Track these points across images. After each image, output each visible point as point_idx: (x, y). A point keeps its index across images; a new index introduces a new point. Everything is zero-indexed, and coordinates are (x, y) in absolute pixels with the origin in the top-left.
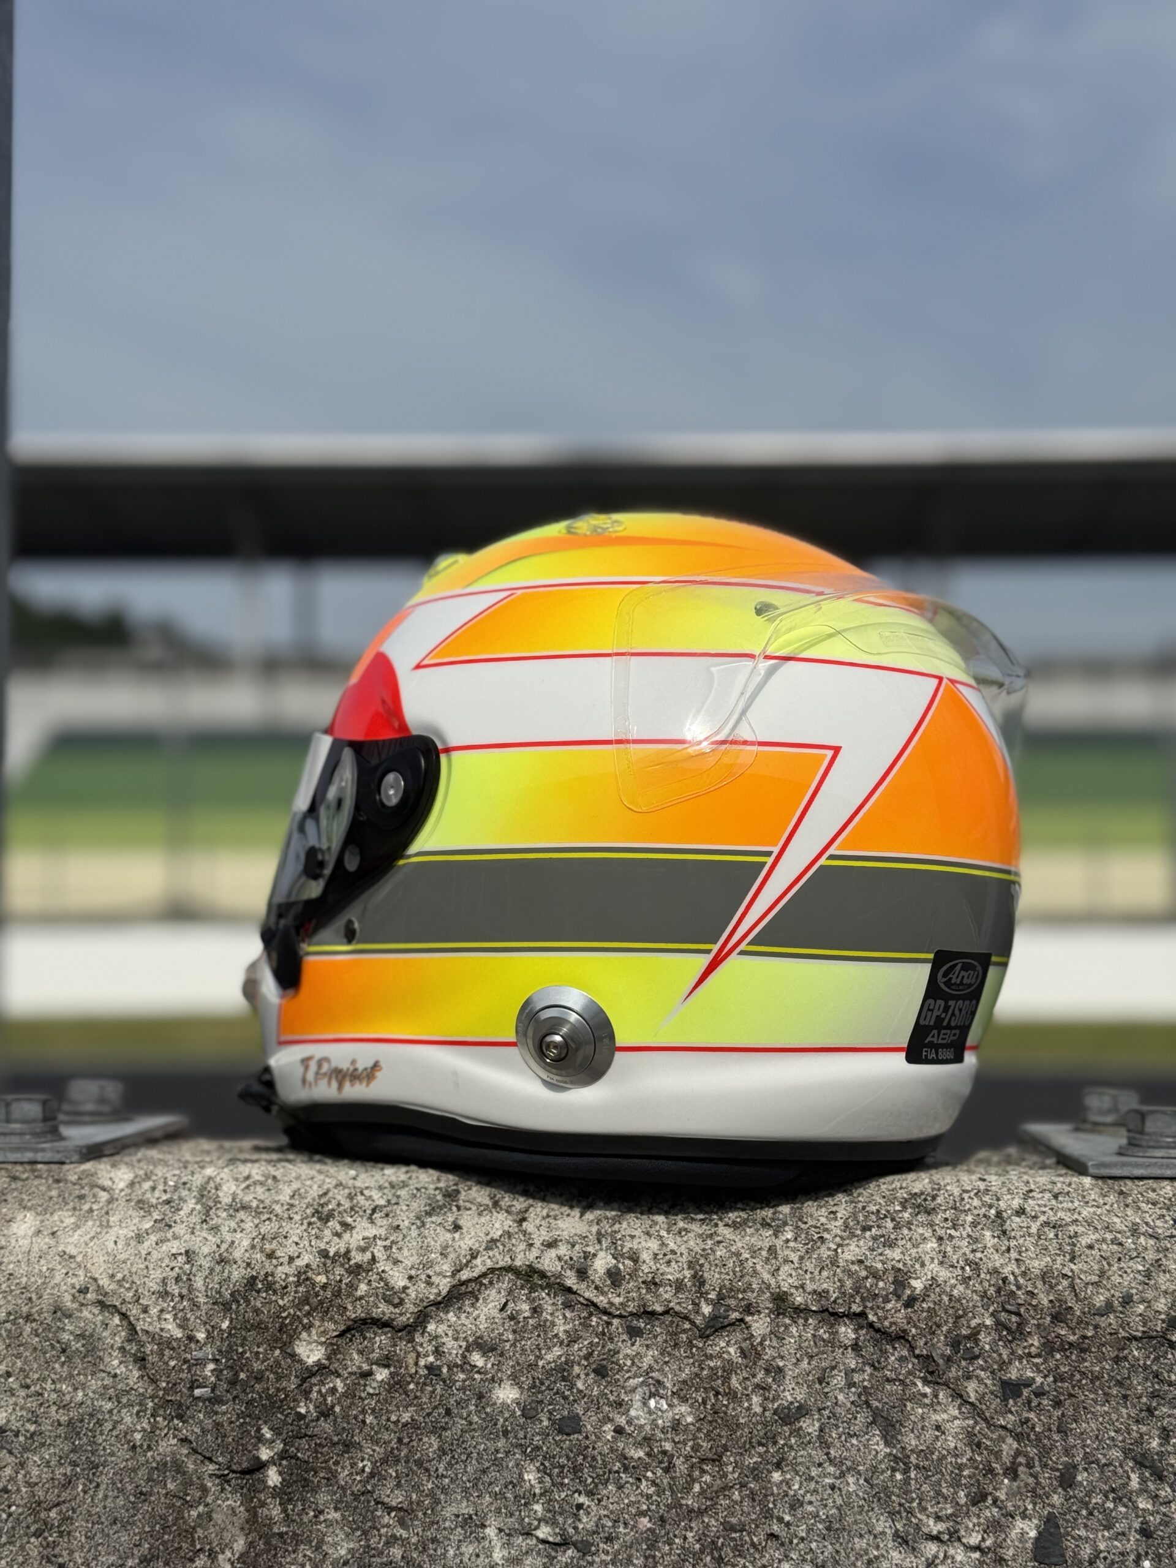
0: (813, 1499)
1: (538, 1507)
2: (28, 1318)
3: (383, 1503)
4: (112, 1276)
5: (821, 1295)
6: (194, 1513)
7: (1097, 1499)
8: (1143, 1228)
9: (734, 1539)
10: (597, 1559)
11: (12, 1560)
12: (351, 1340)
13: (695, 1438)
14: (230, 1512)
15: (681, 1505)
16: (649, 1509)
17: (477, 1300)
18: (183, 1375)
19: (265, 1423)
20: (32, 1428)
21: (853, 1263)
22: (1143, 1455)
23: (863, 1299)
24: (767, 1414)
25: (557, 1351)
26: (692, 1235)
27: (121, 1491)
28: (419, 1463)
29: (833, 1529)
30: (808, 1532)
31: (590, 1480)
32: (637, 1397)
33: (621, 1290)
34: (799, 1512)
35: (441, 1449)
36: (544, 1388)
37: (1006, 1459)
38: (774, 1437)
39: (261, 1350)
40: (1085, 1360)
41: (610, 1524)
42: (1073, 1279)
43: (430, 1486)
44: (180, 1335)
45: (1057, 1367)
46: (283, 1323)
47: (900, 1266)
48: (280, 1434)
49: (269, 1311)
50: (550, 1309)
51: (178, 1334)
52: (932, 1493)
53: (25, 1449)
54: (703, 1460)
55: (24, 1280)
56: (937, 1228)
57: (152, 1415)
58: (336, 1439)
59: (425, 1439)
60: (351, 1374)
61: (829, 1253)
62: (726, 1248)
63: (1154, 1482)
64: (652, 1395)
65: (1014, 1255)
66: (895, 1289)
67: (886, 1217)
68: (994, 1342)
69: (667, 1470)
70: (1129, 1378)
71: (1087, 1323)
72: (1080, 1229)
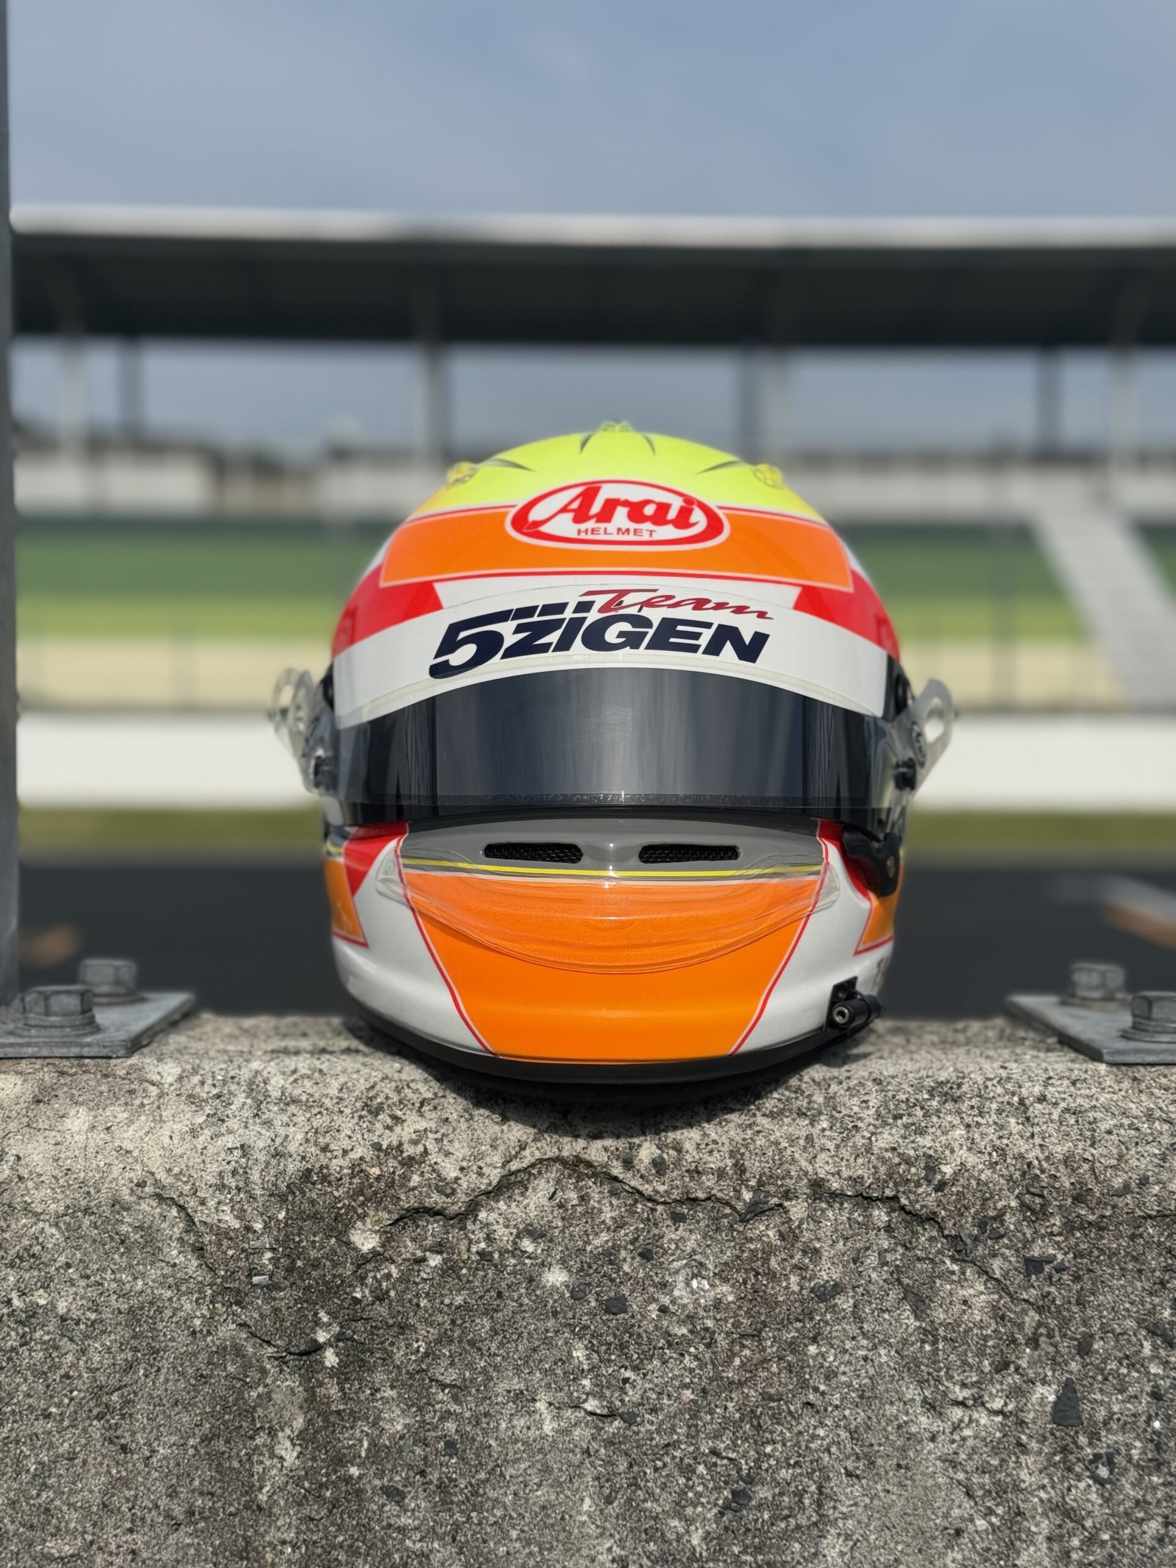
0: (847, 1370)
1: (586, 1382)
2: (86, 1211)
3: (437, 1381)
4: (169, 1170)
5: (856, 1181)
6: (254, 1394)
7: (1112, 1365)
8: (1158, 1114)
9: (772, 1408)
10: (642, 1429)
11: (75, 1443)
12: (404, 1228)
13: (736, 1316)
14: (289, 1392)
15: (722, 1378)
16: (692, 1382)
17: (527, 1189)
18: (242, 1264)
19: (322, 1307)
20: (93, 1316)
21: (886, 1150)
22: (1155, 1325)
23: (896, 1184)
24: (805, 1292)
25: (604, 1236)
26: (732, 1125)
27: (182, 1374)
28: (472, 1343)
29: (866, 1397)
30: (842, 1400)
31: (635, 1356)
32: (681, 1278)
33: (666, 1179)
34: (834, 1382)
35: (492, 1329)
36: (591, 1271)
37: (1029, 1330)
38: (811, 1313)
39: (317, 1239)
40: (1102, 1238)
41: (654, 1396)
42: (1094, 1163)
43: (483, 1364)
44: (237, 1226)
45: (1077, 1244)
46: (338, 1213)
47: (931, 1152)
48: (337, 1318)
49: (324, 1202)
50: (597, 1197)
51: (236, 1224)
52: (958, 1363)
53: (86, 1337)
54: (743, 1336)
55: (82, 1175)
56: (964, 1115)
57: (211, 1302)
58: (391, 1321)
59: (478, 1321)
60: (405, 1260)
61: (864, 1141)
62: (765, 1137)
63: (1165, 1349)
64: (695, 1276)
65: (1038, 1140)
66: (926, 1175)
67: (915, 1105)
68: (1018, 1223)
69: (708, 1346)
70: (1144, 1254)
71: (1106, 1204)
72: (1099, 1115)
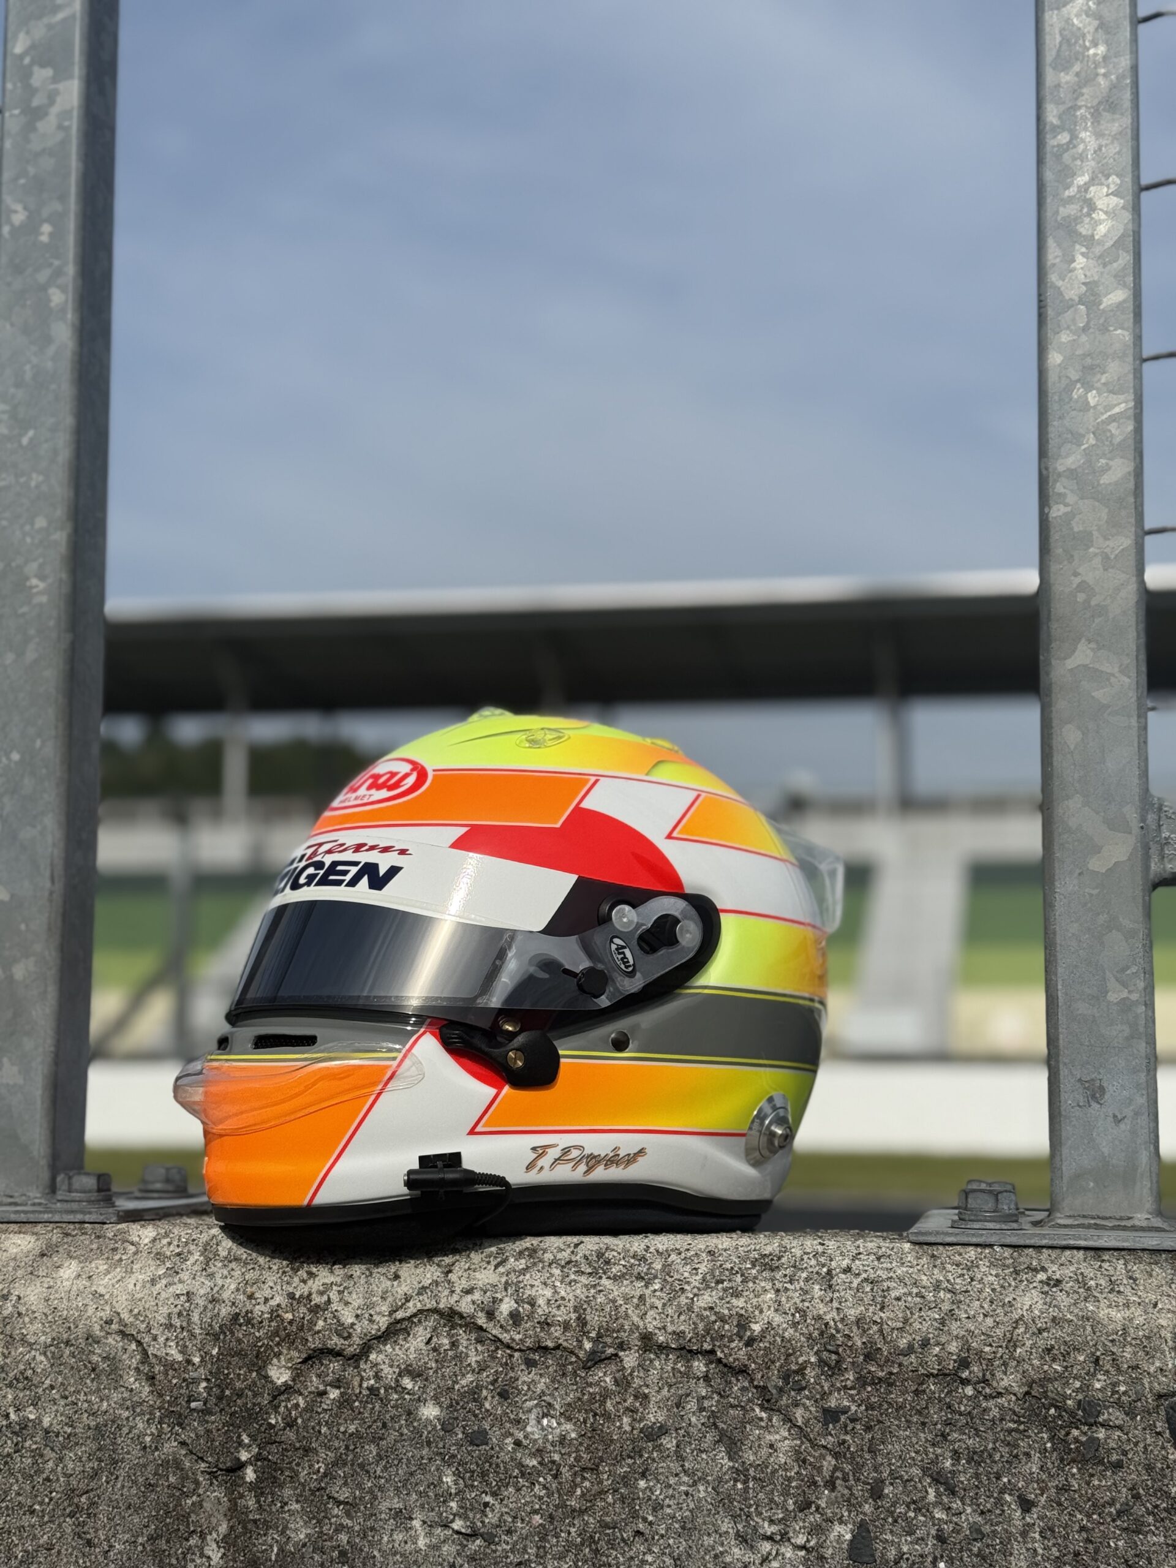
0: (671, 1503)
1: (453, 1504)
2: (68, 1343)
3: (334, 1498)
4: (131, 1311)
5: (679, 1335)
6: (189, 1502)
7: (901, 1509)
8: (945, 1285)
9: (608, 1535)
10: (499, 1548)
11: (52, 1536)
12: (312, 1366)
13: (577, 1451)
14: (216, 1501)
15: (567, 1506)
16: (541, 1508)
17: (409, 1335)
18: (183, 1391)
19: (244, 1431)
20: (69, 1430)
21: (705, 1309)
22: (938, 1473)
23: (712, 1339)
24: (635, 1432)
25: (470, 1377)
26: (579, 1285)
27: (135, 1482)
28: (362, 1466)
29: (687, 1529)
30: (667, 1531)
31: (494, 1483)
32: (533, 1416)
33: (521, 1329)
34: (660, 1513)
35: (378, 1455)
36: (459, 1407)
37: (826, 1474)
38: (640, 1451)
39: (242, 1372)
40: (891, 1393)
41: (510, 1520)
42: (882, 1325)
43: (370, 1484)
44: (180, 1359)
45: (868, 1398)
46: (259, 1351)
47: (743, 1312)
48: (256, 1440)
49: (248, 1341)
50: (465, 1343)
51: (179, 1358)
52: (766, 1501)
53: (64, 1447)
54: (584, 1469)
55: (65, 1312)
56: (776, 1282)
57: (159, 1423)
58: (298, 1445)
59: (367, 1447)
60: (310, 1393)
61: (687, 1301)
62: (605, 1296)
63: (948, 1496)
64: (545, 1415)
65: (835, 1304)
66: (738, 1331)
67: (737, 1272)
68: (818, 1376)
69: (555, 1477)
70: (927, 1408)
71: (893, 1362)
72: (892, 1284)
